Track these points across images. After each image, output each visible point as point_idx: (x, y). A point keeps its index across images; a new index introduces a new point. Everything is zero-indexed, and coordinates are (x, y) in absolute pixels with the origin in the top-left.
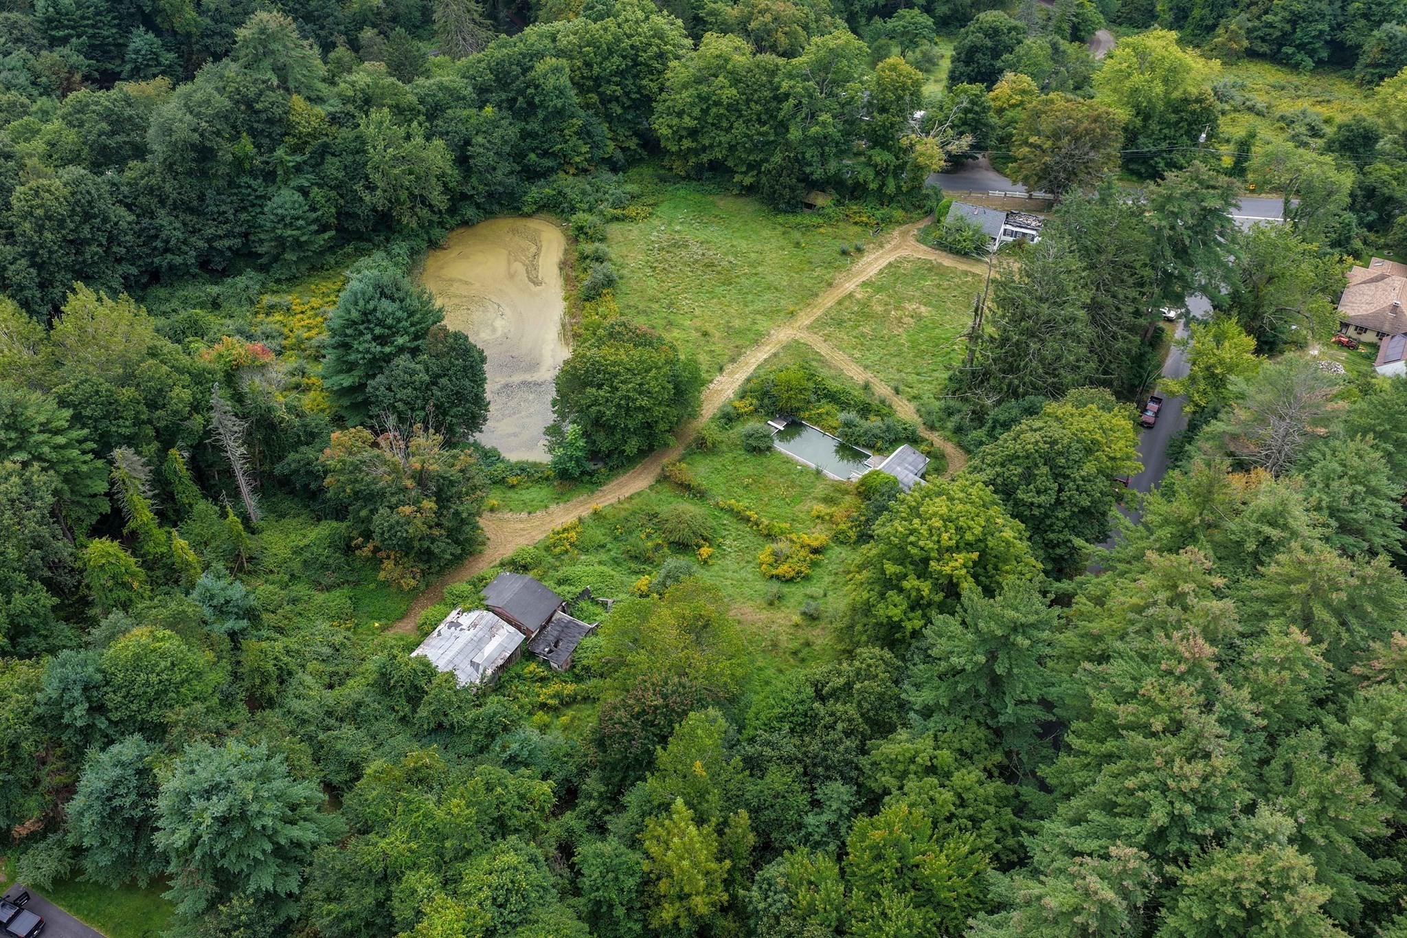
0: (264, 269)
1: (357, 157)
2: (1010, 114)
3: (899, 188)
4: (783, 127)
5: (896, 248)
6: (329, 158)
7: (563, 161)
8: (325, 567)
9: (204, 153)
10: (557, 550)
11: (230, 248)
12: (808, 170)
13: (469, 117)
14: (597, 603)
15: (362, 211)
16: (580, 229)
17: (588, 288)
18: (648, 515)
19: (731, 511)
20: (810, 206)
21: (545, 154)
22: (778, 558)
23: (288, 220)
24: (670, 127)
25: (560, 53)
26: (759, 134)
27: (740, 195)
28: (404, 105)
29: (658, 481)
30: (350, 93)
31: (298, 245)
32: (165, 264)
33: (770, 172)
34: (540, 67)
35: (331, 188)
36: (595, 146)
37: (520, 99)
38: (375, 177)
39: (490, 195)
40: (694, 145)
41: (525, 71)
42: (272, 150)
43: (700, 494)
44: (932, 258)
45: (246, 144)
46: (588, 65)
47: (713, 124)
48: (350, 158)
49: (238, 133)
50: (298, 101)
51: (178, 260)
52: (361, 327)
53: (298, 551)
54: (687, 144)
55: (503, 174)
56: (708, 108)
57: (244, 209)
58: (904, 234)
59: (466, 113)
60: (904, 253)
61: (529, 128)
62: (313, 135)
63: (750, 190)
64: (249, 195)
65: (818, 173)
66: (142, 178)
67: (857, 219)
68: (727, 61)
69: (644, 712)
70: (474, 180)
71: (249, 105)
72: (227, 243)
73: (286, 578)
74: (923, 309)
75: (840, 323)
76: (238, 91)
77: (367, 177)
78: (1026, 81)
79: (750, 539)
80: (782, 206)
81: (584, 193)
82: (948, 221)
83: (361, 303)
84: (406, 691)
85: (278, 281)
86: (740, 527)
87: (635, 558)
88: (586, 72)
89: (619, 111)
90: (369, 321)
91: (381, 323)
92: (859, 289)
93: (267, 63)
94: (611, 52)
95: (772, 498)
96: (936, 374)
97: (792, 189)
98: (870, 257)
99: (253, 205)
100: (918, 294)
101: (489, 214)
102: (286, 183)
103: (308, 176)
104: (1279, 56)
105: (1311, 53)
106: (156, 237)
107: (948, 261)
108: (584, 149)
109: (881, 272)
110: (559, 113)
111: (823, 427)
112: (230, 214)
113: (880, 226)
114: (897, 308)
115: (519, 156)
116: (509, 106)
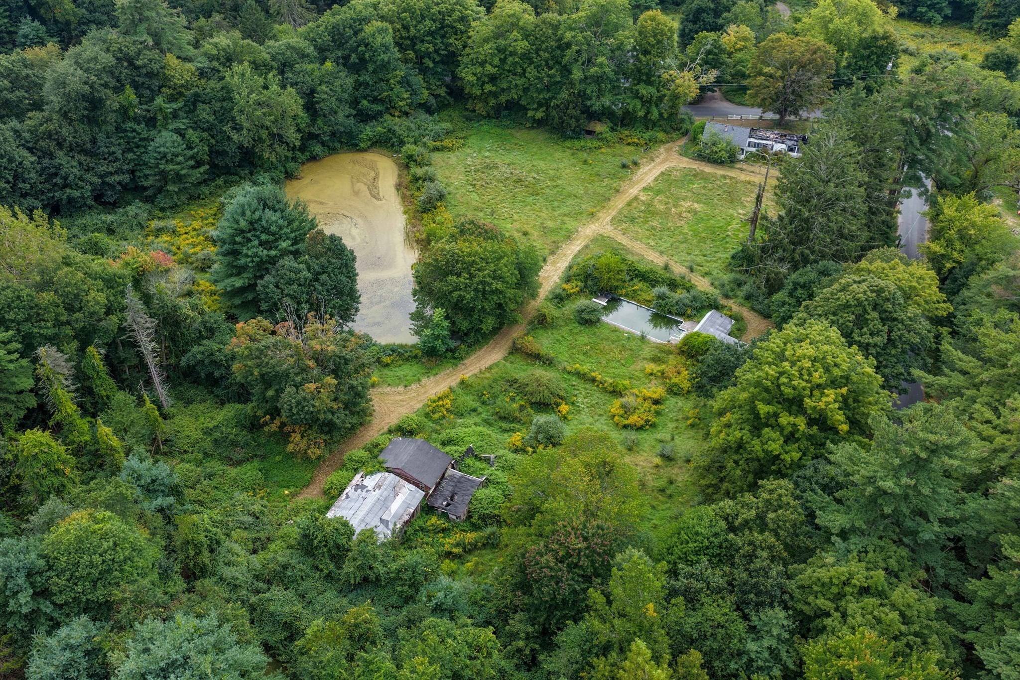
0: (149, 200)
1: (225, 104)
2: (738, 55)
3: (661, 114)
4: (566, 70)
5: (664, 161)
6: (200, 106)
7: (390, 106)
8: (234, 444)
9: (94, 103)
10: (436, 416)
11: (119, 183)
12: (589, 103)
13: (313, 70)
14: (480, 459)
15: (231, 149)
16: (410, 157)
17: (424, 202)
18: (508, 381)
19: (578, 374)
20: (590, 133)
21: (375, 100)
22: (627, 410)
23: (169, 157)
24: (474, 74)
25: (382, 18)
26: (548, 76)
27: (532, 128)
28: (259, 62)
29: (511, 353)
30: (215, 52)
31: (179, 178)
32: (65, 197)
33: (558, 106)
34: (368, 29)
35: (204, 130)
36: (414, 93)
37: (354, 55)
38: (242, 119)
39: (333, 134)
40: (494, 89)
41: (356, 33)
42: (152, 100)
43: (547, 362)
44: (695, 167)
45: (130, 94)
46: (406, 28)
47: (509, 71)
48: (219, 105)
49: (123, 85)
50: (171, 60)
51: (76, 194)
52: (249, 235)
53: (208, 432)
54: (488, 87)
55: (343, 117)
56: (505, 58)
57: (130, 150)
58: (668, 150)
59: (310, 67)
60: (673, 165)
61: (361, 79)
62: (186, 87)
63: (539, 124)
64: (134, 138)
65: (596, 106)
66: (41, 125)
67: (630, 141)
68: (519, 20)
69: (568, 555)
70: (320, 122)
71: (131, 63)
72: (117, 178)
73: (200, 456)
74: (696, 205)
75: (633, 220)
76: (120, 50)
77: (233, 119)
78: (745, 30)
79: (597, 396)
80: (570, 133)
81: (409, 129)
82: (704, 137)
83: (248, 213)
84: (330, 550)
85: (162, 210)
86: (588, 386)
87: (503, 418)
88: (404, 34)
89: (431, 65)
90: (255, 230)
91: (265, 230)
92: (642, 193)
93: (142, 27)
94: (423, 18)
95: (608, 361)
96: (719, 255)
97: (577, 120)
98: (643, 170)
99: (138, 147)
100: (689, 194)
101: (333, 151)
102: (165, 127)
103: (184, 121)
104: (914, 15)
105: (939, 11)
106: (56, 174)
107: (708, 169)
108: (406, 96)
109: (656, 179)
110: (385, 66)
111: (638, 301)
112: (119, 154)
113: (649, 145)
114: (675, 206)
115: (355, 103)
116: (344, 61)
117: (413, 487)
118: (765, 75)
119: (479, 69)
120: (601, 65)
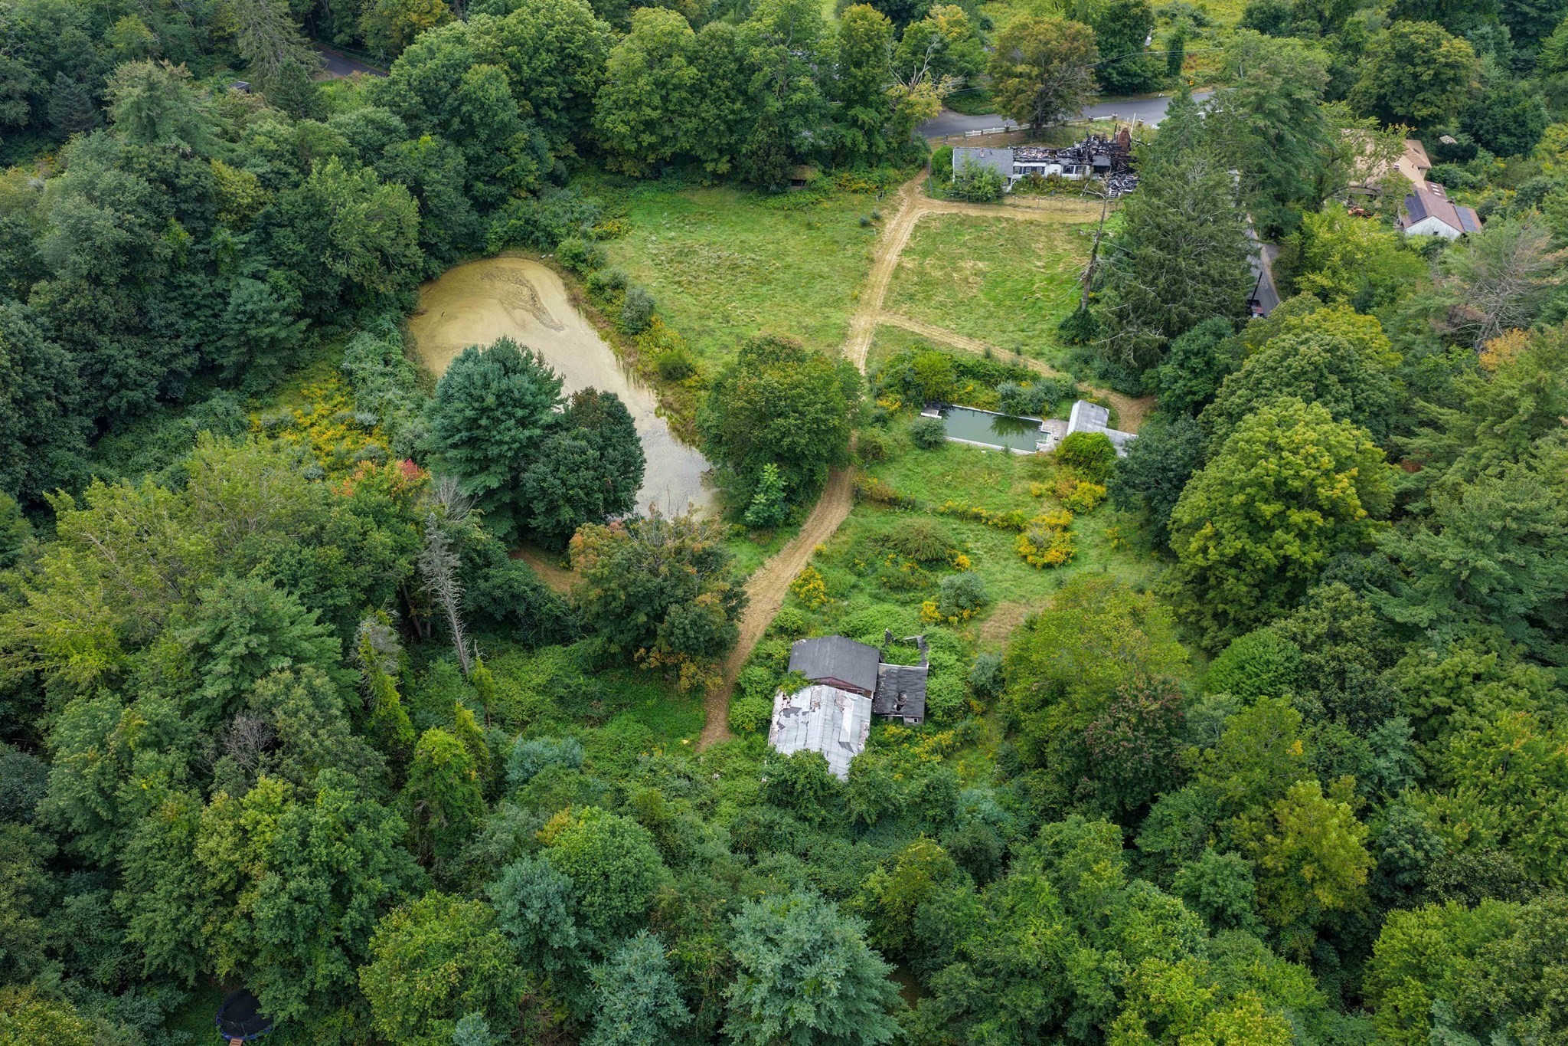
0: (234, 383)
1: (313, 223)
3: (888, 145)
4: (756, 102)
5: (911, 208)
6: (277, 231)
7: (513, 183)
8: (589, 697)
9: (133, 253)
10: (815, 604)
11: (189, 368)
12: (794, 142)
13: (410, 151)
14: (903, 644)
15: (330, 287)
16: (576, 257)
17: (632, 320)
18: (876, 541)
19: (954, 513)
20: (796, 183)
21: (493, 179)
22: (1040, 546)
23: (259, 316)
24: (626, 123)
25: (481, 58)
26: (733, 112)
27: (713, 186)
28: (337, 149)
29: (856, 504)
30: (273, 146)
31: (274, 343)
32: (124, 404)
33: (753, 153)
34: (472, 78)
35: (291, 267)
36: (540, 160)
37: (456, 119)
38: (352, 242)
40: (654, 139)
41: (454, 85)
42: (208, 234)
43: (909, 506)
44: (955, 211)
45: (180, 232)
46: (517, 69)
47: (675, 112)
48: (306, 225)
49: (166, 220)
50: (221, 169)
51: (138, 395)
52: (498, 413)
53: (542, 690)
54: (647, 139)
55: (463, 214)
56: (668, 94)
57: (191, 316)
58: (910, 191)
59: (404, 147)
60: (925, 212)
61: (472, 153)
62: (253, 206)
63: (719, 179)
64: (194, 295)
66: (65, 301)
67: (854, 187)
68: (675, 38)
69: (1142, 720)
71: (170, 182)
72: (185, 361)
74: (980, 265)
75: (911, 298)
76: (152, 167)
77: (331, 243)
78: (956, 11)
79: (991, 538)
80: (773, 188)
81: (554, 214)
82: (955, 169)
85: (255, 395)
86: (972, 527)
87: (895, 589)
88: (518, 78)
89: (554, 116)
90: (504, 405)
91: (516, 403)
92: (905, 259)
93: (167, 126)
95: (980, 489)
96: (1039, 327)
97: (782, 169)
98: (891, 224)
99: (201, 308)
100: (965, 250)
101: (450, 263)
102: (234, 270)
103: (260, 258)
106: (102, 372)
107: (973, 211)
108: (533, 166)
109: (913, 236)
110: (504, 129)
111: (977, 405)
112: (181, 325)
113: (882, 188)
114: (955, 269)
115: (467, 189)
116: (443, 129)
117: (855, 696)
118: (1017, 75)
119: (633, 115)
120: (807, 90)
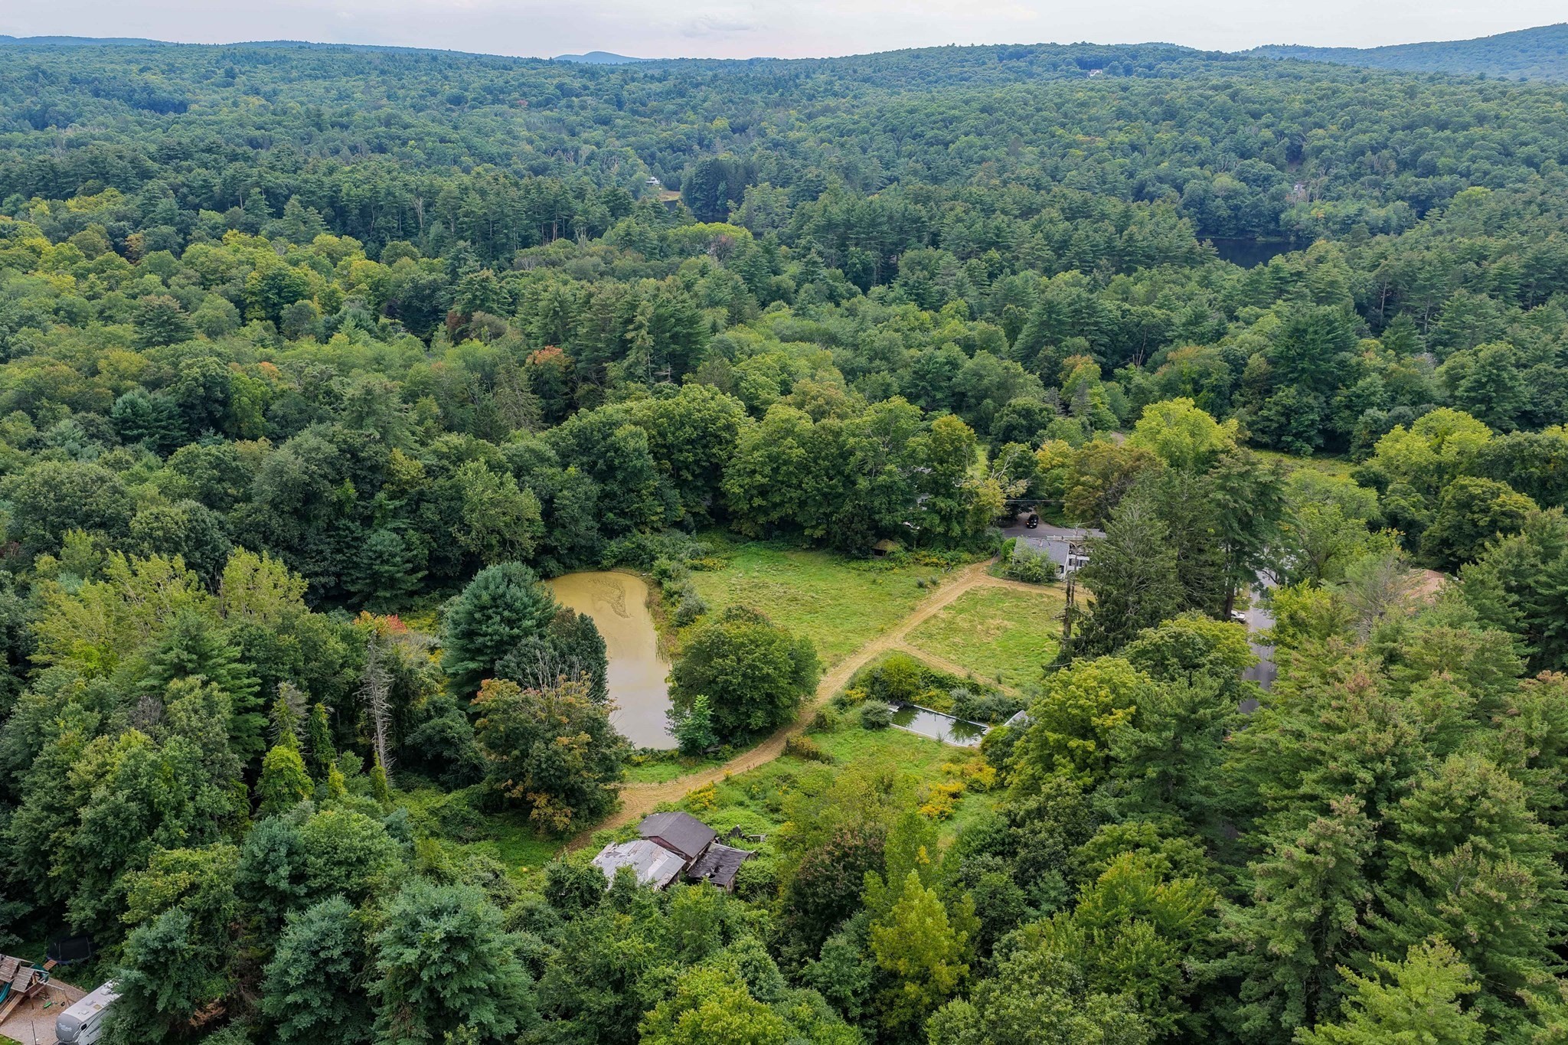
1: (453, 504)
2: (1055, 472)
3: (964, 532)
4: (849, 481)
5: (968, 581)
6: (424, 505)
7: (640, 521)
8: (465, 821)
9: (310, 495)
10: (697, 806)
11: (324, 586)
12: (877, 517)
13: (554, 474)
14: (748, 841)
15: (454, 554)
16: (663, 572)
17: (680, 615)
18: (780, 777)
20: (880, 553)
21: (622, 514)
22: (919, 801)
23: (385, 557)
24: (741, 486)
25: (636, 423)
26: (829, 486)
27: (810, 549)
28: (493, 462)
29: (784, 754)
30: (445, 450)
31: (392, 582)
33: (841, 521)
34: (620, 433)
35: (425, 532)
36: (669, 507)
37: (601, 461)
38: (473, 518)
39: (571, 549)
40: (764, 503)
41: (605, 437)
42: (372, 496)
43: (826, 759)
44: (1006, 585)
45: (350, 488)
46: (662, 435)
47: (782, 483)
48: (446, 504)
49: (343, 479)
50: (398, 453)
52: (490, 611)
53: (433, 812)
54: (757, 502)
55: (586, 527)
56: (778, 468)
57: (339, 551)
58: (973, 571)
59: (550, 471)
60: (979, 584)
61: (608, 488)
62: (412, 483)
63: (818, 545)
64: (346, 536)
65: (887, 520)
66: (249, 516)
67: (927, 560)
68: (794, 426)
70: (557, 533)
71: (355, 455)
72: (323, 580)
73: (427, 832)
74: (1007, 623)
75: (930, 636)
76: (345, 441)
77: (461, 519)
78: (1063, 445)
80: (855, 552)
81: (662, 544)
82: (1015, 554)
83: (492, 586)
84: (582, 896)
88: (660, 441)
89: (690, 478)
90: (497, 607)
91: (509, 607)
92: (942, 611)
93: (370, 421)
94: (683, 424)
95: (899, 762)
96: (1032, 669)
97: (864, 538)
98: (944, 589)
99: (349, 547)
100: (999, 613)
101: (569, 569)
102: (383, 525)
103: (405, 520)
104: (1280, 445)
105: (1309, 440)
107: (1022, 588)
108: (660, 510)
109: (959, 598)
110: (638, 474)
111: (935, 708)
112: (327, 552)
113: (952, 564)
114: (981, 624)
115: (598, 515)
116: (590, 469)
117: (672, 855)
118: (1083, 484)
119: (747, 480)
120: (890, 473)
